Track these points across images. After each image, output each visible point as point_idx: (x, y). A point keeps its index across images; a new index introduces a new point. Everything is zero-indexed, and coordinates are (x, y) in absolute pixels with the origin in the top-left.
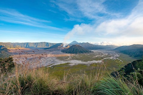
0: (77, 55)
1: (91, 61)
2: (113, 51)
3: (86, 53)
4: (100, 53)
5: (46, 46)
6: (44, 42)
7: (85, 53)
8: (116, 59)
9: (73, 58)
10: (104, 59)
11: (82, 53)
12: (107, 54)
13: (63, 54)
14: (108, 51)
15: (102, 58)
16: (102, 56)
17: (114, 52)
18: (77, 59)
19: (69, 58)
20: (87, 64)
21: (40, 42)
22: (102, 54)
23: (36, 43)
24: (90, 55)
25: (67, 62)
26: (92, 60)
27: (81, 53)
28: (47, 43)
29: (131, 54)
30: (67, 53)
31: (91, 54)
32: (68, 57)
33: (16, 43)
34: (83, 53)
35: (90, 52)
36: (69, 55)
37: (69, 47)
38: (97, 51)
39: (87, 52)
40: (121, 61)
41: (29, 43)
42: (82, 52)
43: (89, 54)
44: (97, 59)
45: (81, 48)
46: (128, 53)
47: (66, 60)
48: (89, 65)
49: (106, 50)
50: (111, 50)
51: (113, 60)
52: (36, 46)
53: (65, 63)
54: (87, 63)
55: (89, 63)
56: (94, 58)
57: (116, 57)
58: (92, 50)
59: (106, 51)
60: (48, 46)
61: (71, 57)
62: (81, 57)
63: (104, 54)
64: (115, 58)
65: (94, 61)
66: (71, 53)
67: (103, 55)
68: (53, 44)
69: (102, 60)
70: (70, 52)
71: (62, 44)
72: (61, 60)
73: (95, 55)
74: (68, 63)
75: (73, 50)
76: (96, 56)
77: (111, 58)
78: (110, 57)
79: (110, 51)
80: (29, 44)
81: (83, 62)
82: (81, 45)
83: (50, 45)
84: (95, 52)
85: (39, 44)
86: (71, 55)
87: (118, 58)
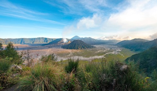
0: (79, 51)
1: (93, 56)
4: (103, 48)
5: (45, 41)
6: (42, 38)
8: (118, 54)
9: (74, 54)
10: (106, 54)
11: (83, 48)
12: (109, 49)
13: (64, 50)
14: (110, 46)
15: (104, 53)
16: (105, 51)
17: (116, 47)
18: (79, 55)
21: (37, 38)
22: (104, 49)
23: (32, 39)
28: (46, 39)
29: (132, 48)
30: (67, 49)
31: (93, 49)
32: (69, 53)
33: (8, 39)
35: (93, 47)
36: (70, 51)
37: (70, 42)
38: (100, 46)
39: (89, 47)
40: (123, 56)
41: (24, 38)
43: (91, 50)
44: (99, 54)
45: (83, 44)
46: (130, 48)
47: (67, 57)
48: (91, 61)
51: (115, 55)
52: (33, 43)
53: (65, 60)
54: (88, 59)
55: (90, 59)
56: (96, 53)
57: (118, 52)
58: (94, 45)
59: (108, 46)
60: (47, 42)
61: (72, 53)
62: (83, 53)
63: (107, 49)
64: (116, 53)
65: (96, 56)
68: (52, 39)
69: (104, 55)
70: (71, 48)
71: (62, 39)
72: (61, 57)
73: (97, 50)
75: (74, 45)
76: (99, 51)
77: (113, 53)
78: (112, 51)
79: (112, 46)
80: (24, 40)
81: (84, 58)
82: (82, 40)
83: (49, 41)
84: (97, 47)
85: (36, 40)
86: (72, 51)
87: (119, 53)
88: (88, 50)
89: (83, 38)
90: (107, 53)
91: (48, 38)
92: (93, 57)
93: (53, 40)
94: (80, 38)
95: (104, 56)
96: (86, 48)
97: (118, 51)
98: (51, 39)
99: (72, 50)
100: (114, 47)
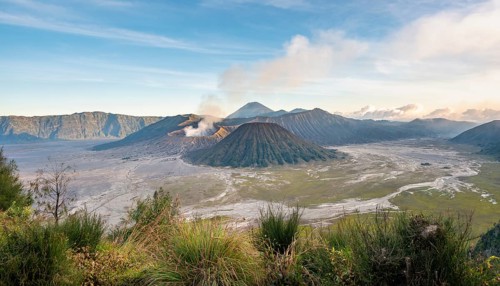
0: (266, 177)
2: (447, 148)
3: (313, 162)
4: (383, 158)
5: (105, 129)
6: (95, 114)
7: (304, 165)
8: (461, 188)
9: (244, 194)
10: (402, 189)
11: (289, 161)
12: (414, 166)
13: (195, 171)
14: (419, 150)
15: (393, 186)
16: (393, 175)
17: (452, 154)
18: (264, 195)
19: (222, 191)
20: (316, 221)
22: (391, 166)
23: (48, 120)
24: (331, 171)
25: (212, 215)
26: (339, 200)
27: (286, 166)
28: (112, 118)
30: (212, 164)
31: (337, 165)
32: (219, 186)
34: (296, 162)
35: (333, 155)
36: (222, 174)
37: (222, 133)
38: (367, 151)
39: (313, 156)
40: (488, 198)
41: (12, 118)
42: (289, 158)
43: (326, 169)
44: (365, 191)
45: (285, 139)
47: (209, 204)
48: (326, 224)
49: (411, 145)
50: (436, 144)
51: (448, 196)
52: (51, 136)
54: (317, 216)
55: (323, 215)
56: (352, 186)
57: (461, 179)
58: (341, 144)
59: (412, 149)
60: (115, 133)
61: (235, 185)
62: (287, 186)
63: (403, 166)
64: (454, 186)
65: (352, 201)
66: (234, 167)
67: (394, 169)
68: (141, 120)
69: (394, 195)
70: (228, 162)
71: (185, 118)
73: (355, 172)
74: (218, 218)
75: (242, 148)
76: (363, 178)
77: (437, 184)
78: (432, 177)
79: (430, 152)
80: (11, 125)
82: (283, 124)
83: (128, 128)
84: (356, 156)
85: (66, 125)
86: (233, 175)
87: (469, 185)
88: (312, 171)
89: (284, 115)
90: (407, 187)
91: (122, 116)
92: (338, 207)
93: (147, 125)
94: (273, 112)
95: (393, 201)
96: (299, 159)
97: (460, 174)
98: (138, 118)
99: (235, 171)
100: (441, 153)
